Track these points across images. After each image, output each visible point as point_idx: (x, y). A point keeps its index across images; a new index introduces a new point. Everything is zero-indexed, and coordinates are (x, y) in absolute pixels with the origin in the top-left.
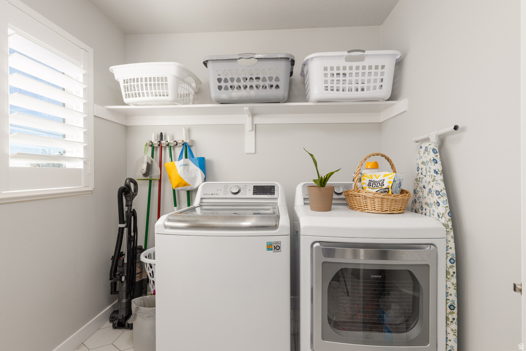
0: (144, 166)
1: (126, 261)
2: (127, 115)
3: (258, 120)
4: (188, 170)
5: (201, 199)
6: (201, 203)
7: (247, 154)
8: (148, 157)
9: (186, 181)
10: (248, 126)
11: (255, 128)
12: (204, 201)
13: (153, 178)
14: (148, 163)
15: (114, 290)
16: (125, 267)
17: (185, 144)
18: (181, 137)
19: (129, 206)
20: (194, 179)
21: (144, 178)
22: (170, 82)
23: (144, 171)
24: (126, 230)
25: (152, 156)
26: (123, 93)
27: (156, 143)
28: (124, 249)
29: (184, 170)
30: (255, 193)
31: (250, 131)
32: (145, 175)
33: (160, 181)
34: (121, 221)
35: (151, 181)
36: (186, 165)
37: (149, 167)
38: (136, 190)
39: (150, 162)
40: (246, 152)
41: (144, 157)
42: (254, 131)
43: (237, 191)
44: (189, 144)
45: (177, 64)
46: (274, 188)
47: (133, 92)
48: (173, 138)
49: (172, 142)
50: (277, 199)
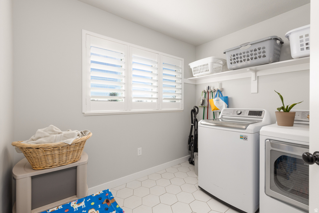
0: (201, 101)
1: (194, 139)
2: (196, 80)
3: (259, 74)
4: (219, 103)
5: (222, 116)
6: (222, 117)
7: (252, 93)
8: (203, 97)
9: (218, 108)
10: (253, 78)
11: (257, 78)
12: (223, 117)
13: (205, 106)
14: (203, 100)
15: (190, 149)
16: (193, 141)
17: (218, 91)
18: (217, 87)
19: (195, 117)
20: (222, 107)
21: (202, 106)
22: (209, 66)
23: (201, 103)
24: (194, 126)
25: (205, 97)
26: (193, 73)
27: (206, 91)
28: (193, 134)
29: (217, 103)
30: (249, 115)
31: (254, 81)
32: (202, 105)
33: (208, 107)
34: (192, 123)
35: (204, 107)
36: (218, 100)
37: (203, 101)
38: (198, 111)
39: (204, 99)
40: (252, 92)
41: (201, 97)
42: (257, 81)
43: (240, 113)
44: (220, 90)
45: (212, 57)
46: (262, 113)
47: (197, 72)
48: (214, 88)
49: (213, 90)
50: (262, 118)
